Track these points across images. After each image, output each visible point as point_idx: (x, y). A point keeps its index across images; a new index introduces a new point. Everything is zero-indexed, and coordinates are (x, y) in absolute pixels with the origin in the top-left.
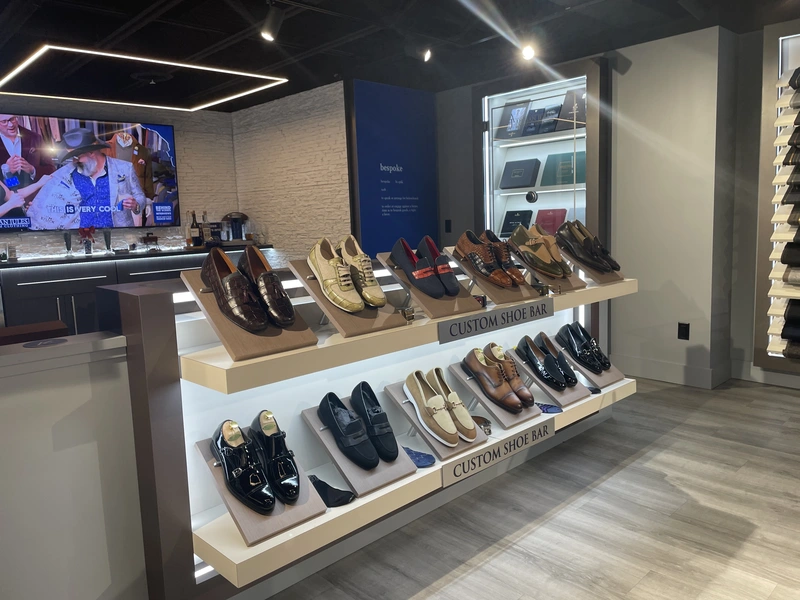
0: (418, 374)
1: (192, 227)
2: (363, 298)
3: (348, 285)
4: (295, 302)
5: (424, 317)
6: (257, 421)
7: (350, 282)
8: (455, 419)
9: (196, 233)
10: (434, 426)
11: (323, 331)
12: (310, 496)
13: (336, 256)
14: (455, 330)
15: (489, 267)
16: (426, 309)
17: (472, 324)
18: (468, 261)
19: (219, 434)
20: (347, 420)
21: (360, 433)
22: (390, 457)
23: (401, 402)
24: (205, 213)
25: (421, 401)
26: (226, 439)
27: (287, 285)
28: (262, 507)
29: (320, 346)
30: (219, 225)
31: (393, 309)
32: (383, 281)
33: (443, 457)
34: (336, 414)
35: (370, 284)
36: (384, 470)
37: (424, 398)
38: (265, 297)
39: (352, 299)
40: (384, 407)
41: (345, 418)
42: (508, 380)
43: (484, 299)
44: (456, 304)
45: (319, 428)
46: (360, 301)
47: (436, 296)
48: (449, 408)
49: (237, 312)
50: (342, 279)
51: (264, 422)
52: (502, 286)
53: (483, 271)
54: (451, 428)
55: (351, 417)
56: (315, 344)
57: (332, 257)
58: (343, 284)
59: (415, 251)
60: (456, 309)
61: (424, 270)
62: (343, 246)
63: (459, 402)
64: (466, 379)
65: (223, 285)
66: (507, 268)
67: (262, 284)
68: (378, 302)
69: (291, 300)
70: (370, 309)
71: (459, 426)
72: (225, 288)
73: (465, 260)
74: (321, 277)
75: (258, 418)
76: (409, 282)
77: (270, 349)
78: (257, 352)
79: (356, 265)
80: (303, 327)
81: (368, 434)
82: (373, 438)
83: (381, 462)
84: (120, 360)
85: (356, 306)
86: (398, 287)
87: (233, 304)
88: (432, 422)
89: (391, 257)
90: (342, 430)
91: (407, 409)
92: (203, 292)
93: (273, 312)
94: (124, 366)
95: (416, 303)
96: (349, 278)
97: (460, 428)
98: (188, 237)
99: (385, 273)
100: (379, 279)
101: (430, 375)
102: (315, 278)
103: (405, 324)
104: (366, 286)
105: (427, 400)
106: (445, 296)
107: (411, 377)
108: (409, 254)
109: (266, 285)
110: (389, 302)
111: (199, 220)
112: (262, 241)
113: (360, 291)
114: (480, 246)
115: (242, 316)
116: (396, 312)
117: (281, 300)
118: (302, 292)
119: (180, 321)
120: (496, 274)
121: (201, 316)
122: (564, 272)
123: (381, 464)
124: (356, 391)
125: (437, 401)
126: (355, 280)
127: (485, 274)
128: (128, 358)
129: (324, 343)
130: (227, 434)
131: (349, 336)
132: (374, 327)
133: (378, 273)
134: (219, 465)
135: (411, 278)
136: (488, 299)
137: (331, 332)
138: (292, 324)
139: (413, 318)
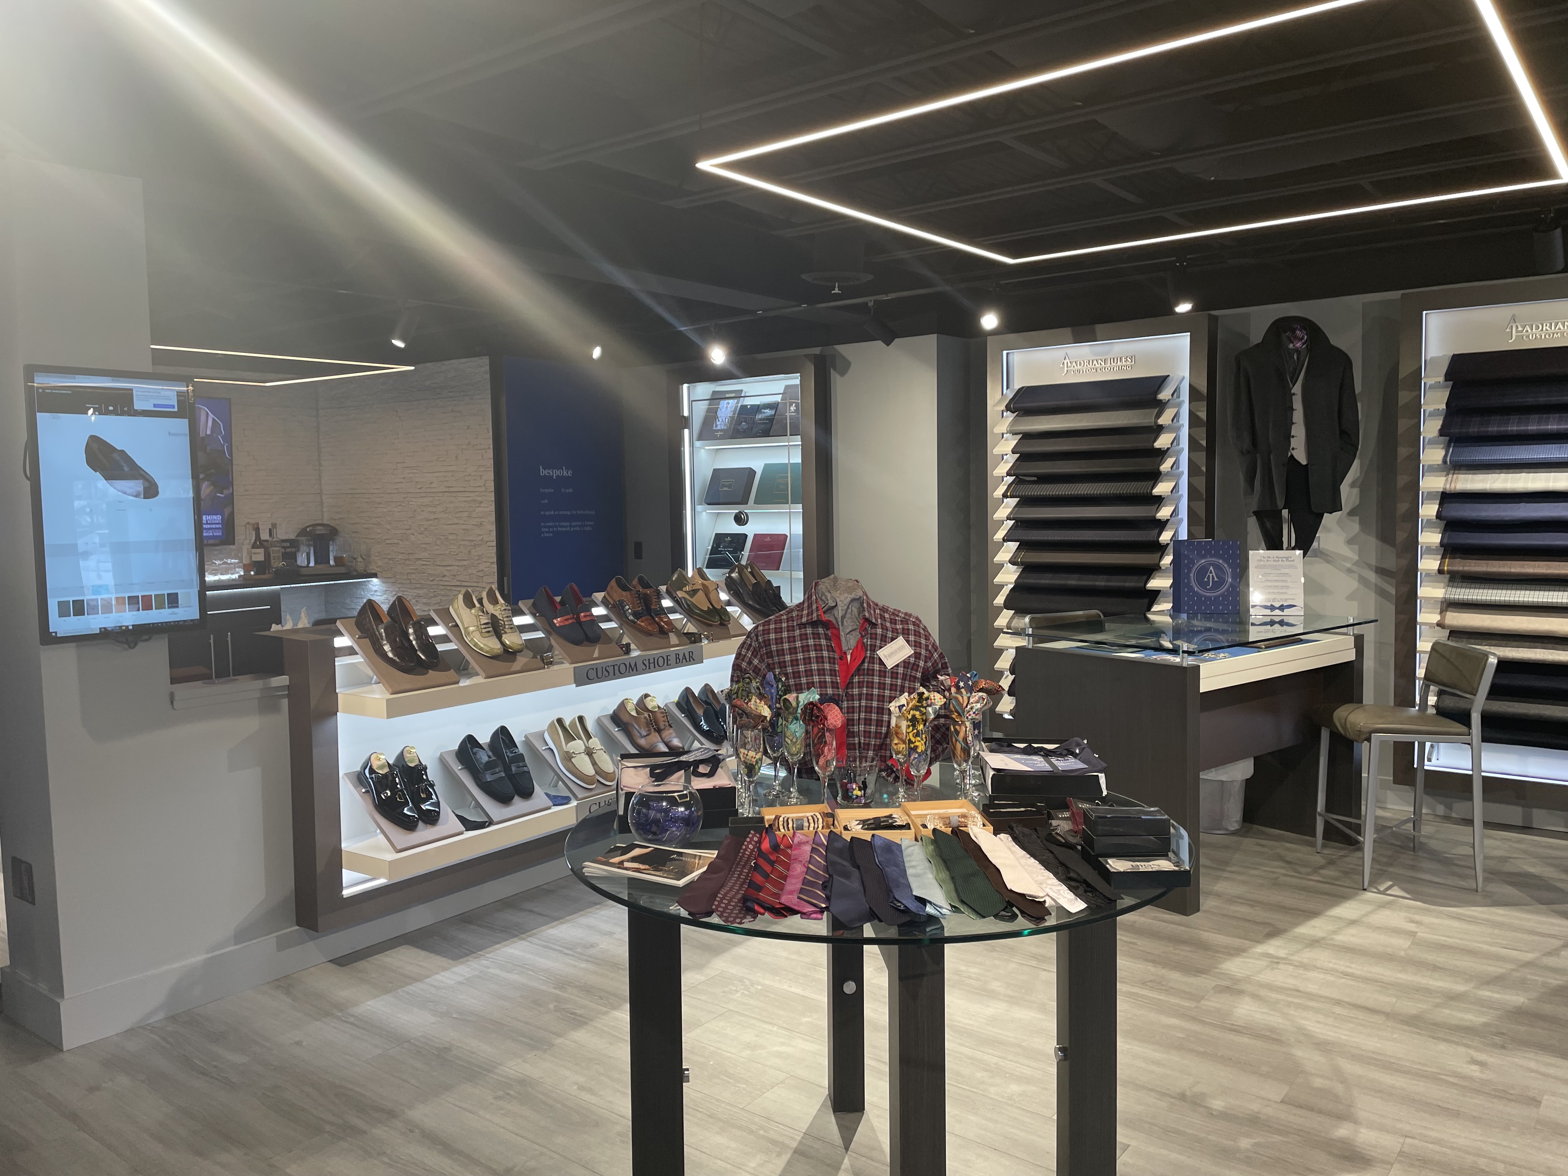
0: (560, 721)
1: (254, 546)
2: (502, 643)
3: (489, 632)
4: (440, 647)
5: (563, 663)
6: (401, 756)
7: (491, 629)
8: (594, 763)
9: (259, 555)
10: (573, 769)
11: (463, 675)
12: (449, 821)
13: (477, 605)
14: (592, 674)
15: (636, 615)
16: (565, 656)
17: (611, 670)
18: (616, 609)
19: (367, 764)
20: (485, 759)
21: (497, 770)
22: (527, 794)
23: (541, 748)
24: (274, 526)
25: (561, 746)
26: (375, 767)
27: (433, 631)
28: (408, 825)
29: (461, 684)
30: (294, 544)
31: (531, 654)
32: (523, 629)
33: (580, 796)
34: (475, 754)
35: (510, 631)
36: (519, 805)
37: (564, 743)
38: (414, 642)
39: (492, 645)
40: (521, 749)
41: (484, 757)
42: (659, 731)
43: (628, 645)
44: (597, 649)
45: (457, 767)
46: (499, 646)
47: (577, 643)
48: (589, 753)
49: (390, 655)
50: (483, 627)
51: (406, 755)
52: (649, 634)
53: (631, 617)
54: (590, 771)
55: (489, 757)
56: (458, 683)
57: (474, 606)
58: (484, 631)
59: (558, 599)
60: (596, 655)
61: (565, 618)
62: (484, 595)
63: (600, 747)
64: (615, 730)
65: (379, 631)
66: (656, 615)
67: (411, 631)
68: (516, 647)
69: (436, 646)
70: (508, 654)
71: (598, 769)
72: (381, 634)
73: (614, 606)
74: (463, 625)
75: (402, 752)
76: (551, 629)
77: (419, 686)
78: (408, 687)
79: (497, 613)
80: (447, 669)
81: (505, 772)
82: (510, 776)
83: (516, 798)
84: (283, 696)
85: (495, 651)
86: (540, 635)
87: (387, 648)
88: (570, 764)
89: (534, 605)
90: (480, 767)
91: (547, 755)
92: (358, 638)
93: (420, 655)
94: (285, 702)
95: (558, 650)
96: (490, 625)
97: (599, 771)
98: (246, 561)
99: (526, 620)
100: (519, 627)
101: (573, 723)
102: (457, 625)
103: (544, 668)
104: (506, 633)
105: (566, 744)
106: (585, 643)
107: (552, 723)
108: (553, 602)
109: (415, 632)
110: (527, 647)
111: (265, 536)
112: (360, 567)
113: (499, 637)
114: (628, 593)
115: (396, 658)
116: (534, 657)
117: (428, 644)
118: (444, 639)
119: (340, 662)
120: (642, 622)
121: (358, 659)
122: (721, 618)
123: (517, 799)
124: (495, 736)
125: (578, 745)
126: (496, 628)
127: (632, 621)
128: (289, 696)
129: (464, 683)
130: (375, 764)
131: (486, 678)
132: (513, 669)
133: (518, 621)
134: (367, 792)
135: (552, 625)
136: (633, 646)
137: (470, 675)
138: (437, 666)
139: (551, 663)
